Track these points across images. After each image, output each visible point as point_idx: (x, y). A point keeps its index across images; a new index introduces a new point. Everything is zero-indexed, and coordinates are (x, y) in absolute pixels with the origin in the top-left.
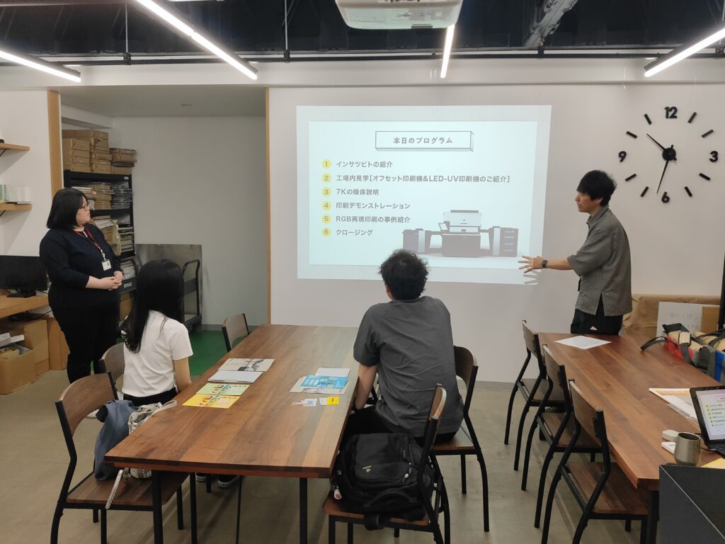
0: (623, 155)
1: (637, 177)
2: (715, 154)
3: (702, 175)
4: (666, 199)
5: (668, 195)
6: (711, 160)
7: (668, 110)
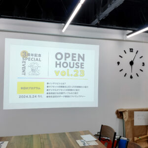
0: (118, 63)
1: (123, 70)
2: (143, 63)
4: (131, 77)
7: (130, 49)
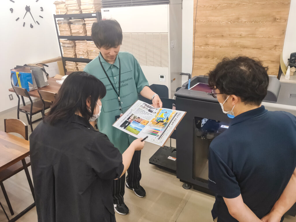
1: (19, 19)
2: (42, 8)
3: (40, 16)
5: (32, 25)
6: (41, 10)
